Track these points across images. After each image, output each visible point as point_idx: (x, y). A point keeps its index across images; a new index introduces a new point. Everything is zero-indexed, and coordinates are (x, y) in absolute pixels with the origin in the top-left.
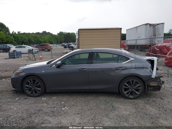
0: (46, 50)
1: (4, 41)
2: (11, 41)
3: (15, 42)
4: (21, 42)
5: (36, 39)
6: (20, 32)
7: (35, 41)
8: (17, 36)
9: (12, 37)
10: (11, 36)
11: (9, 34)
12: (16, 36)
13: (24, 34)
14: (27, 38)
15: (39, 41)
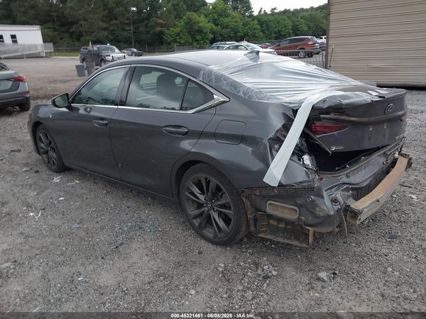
0: (302, 54)
1: (239, 34)
2: (254, 31)
3: (261, 34)
4: (273, 35)
5: (312, 25)
6: (275, 9)
7: (309, 29)
8: (265, 21)
9: (256, 22)
10: (253, 20)
11: (251, 16)
12: (265, 19)
13: (286, 12)
14: (291, 24)
15: (321, 28)
